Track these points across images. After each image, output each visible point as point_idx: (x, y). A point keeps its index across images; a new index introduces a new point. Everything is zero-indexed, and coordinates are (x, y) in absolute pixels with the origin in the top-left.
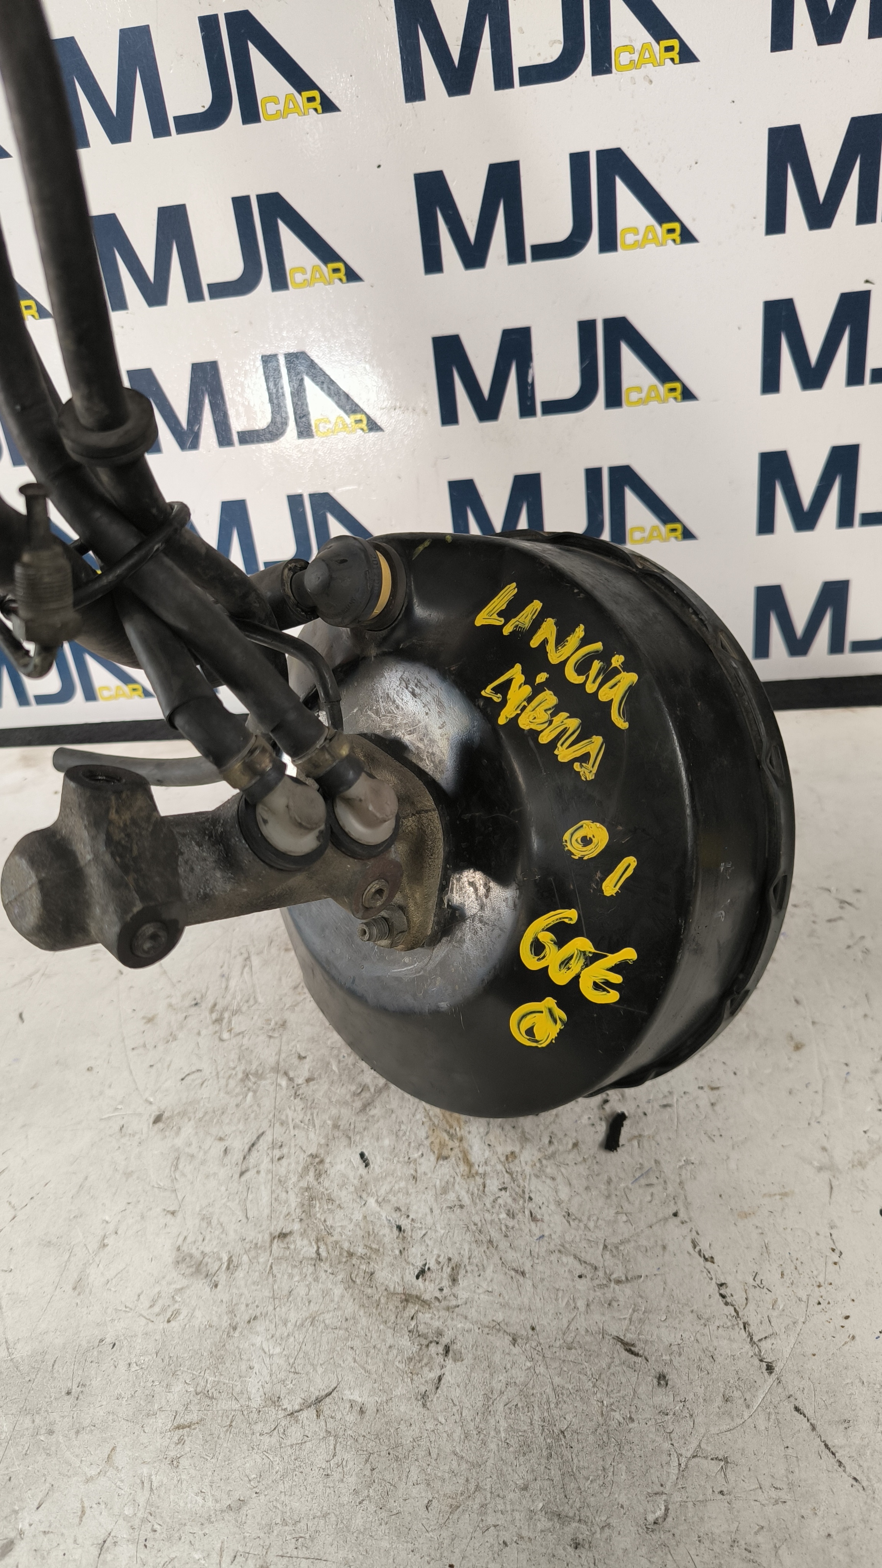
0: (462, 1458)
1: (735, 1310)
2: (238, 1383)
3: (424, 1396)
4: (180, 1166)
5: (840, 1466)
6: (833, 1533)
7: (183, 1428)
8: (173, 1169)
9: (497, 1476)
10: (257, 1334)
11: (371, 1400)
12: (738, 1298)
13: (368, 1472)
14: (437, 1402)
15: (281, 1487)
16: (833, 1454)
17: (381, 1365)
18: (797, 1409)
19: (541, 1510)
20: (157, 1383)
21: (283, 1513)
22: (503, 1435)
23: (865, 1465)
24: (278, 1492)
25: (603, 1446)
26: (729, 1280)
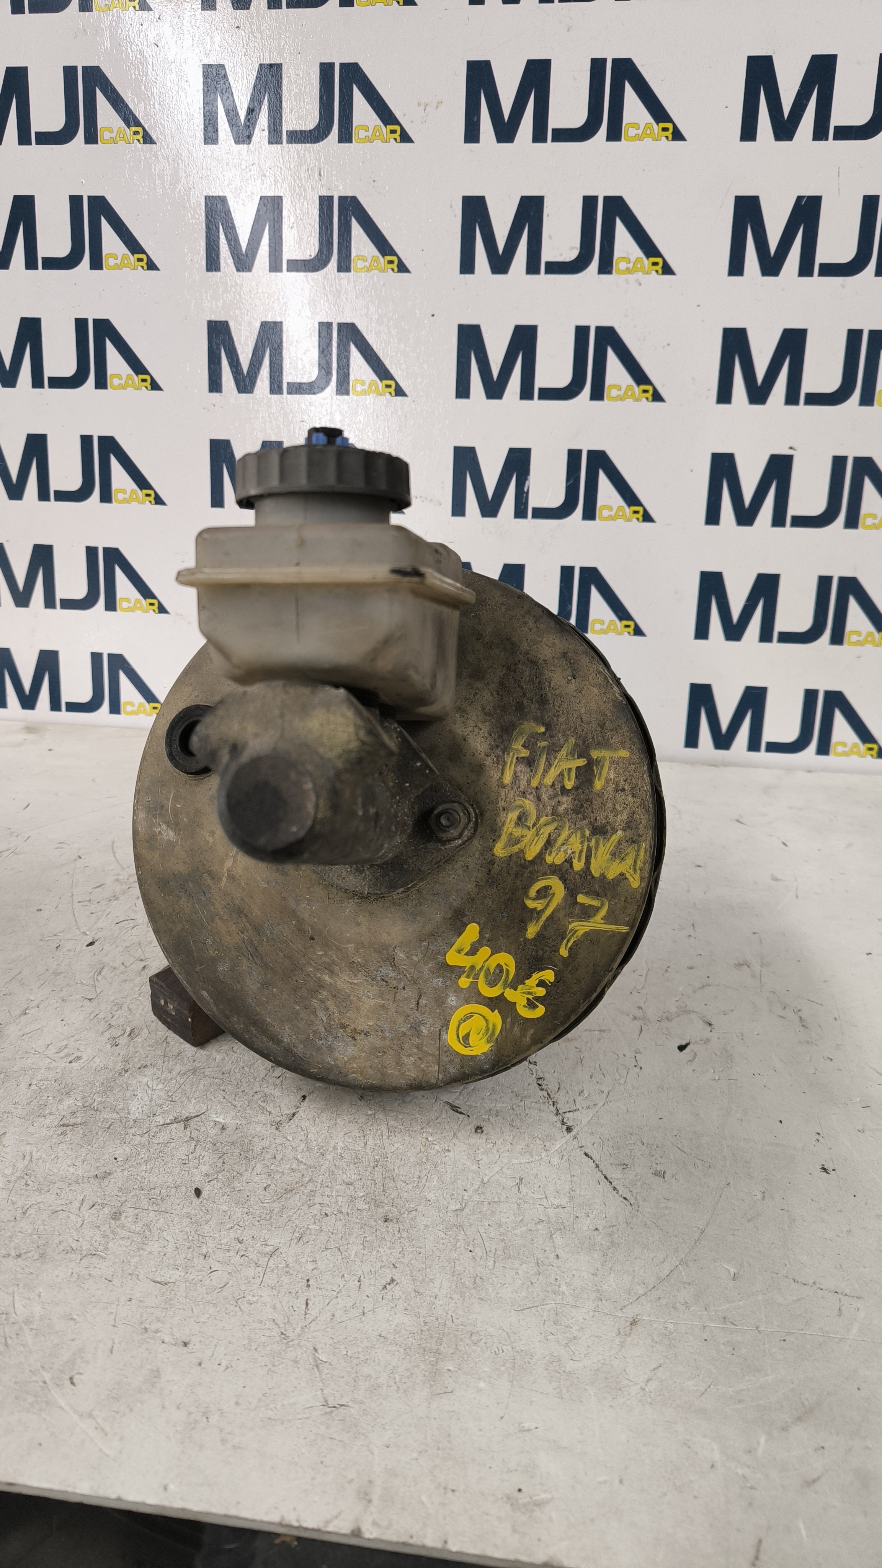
0: (302, 1162)
1: (548, 1094)
2: (122, 1104)
3: (279, 1123)
4: (103, 973)
5: (614, 1190)
6: (600, 1228)
7: (68, 1126)
8: (96, 974)
9: (329, 1175)
10: (145, 1076)
11: (234, 1122)
12: (552, 1087)
13: (220, 1164)
14: (287, 1128)
15: (143, 1167)
16: (610, 1182)
17: (246, 1102)
18: (586, 1154)
19: (361, 1197)
20: (51, 1098)
21: (141, 1182)
22: (339, 1151)
23: (635, 1191)
24: (140, 1170)
25: (421, 1163)
26: (547, 1076)
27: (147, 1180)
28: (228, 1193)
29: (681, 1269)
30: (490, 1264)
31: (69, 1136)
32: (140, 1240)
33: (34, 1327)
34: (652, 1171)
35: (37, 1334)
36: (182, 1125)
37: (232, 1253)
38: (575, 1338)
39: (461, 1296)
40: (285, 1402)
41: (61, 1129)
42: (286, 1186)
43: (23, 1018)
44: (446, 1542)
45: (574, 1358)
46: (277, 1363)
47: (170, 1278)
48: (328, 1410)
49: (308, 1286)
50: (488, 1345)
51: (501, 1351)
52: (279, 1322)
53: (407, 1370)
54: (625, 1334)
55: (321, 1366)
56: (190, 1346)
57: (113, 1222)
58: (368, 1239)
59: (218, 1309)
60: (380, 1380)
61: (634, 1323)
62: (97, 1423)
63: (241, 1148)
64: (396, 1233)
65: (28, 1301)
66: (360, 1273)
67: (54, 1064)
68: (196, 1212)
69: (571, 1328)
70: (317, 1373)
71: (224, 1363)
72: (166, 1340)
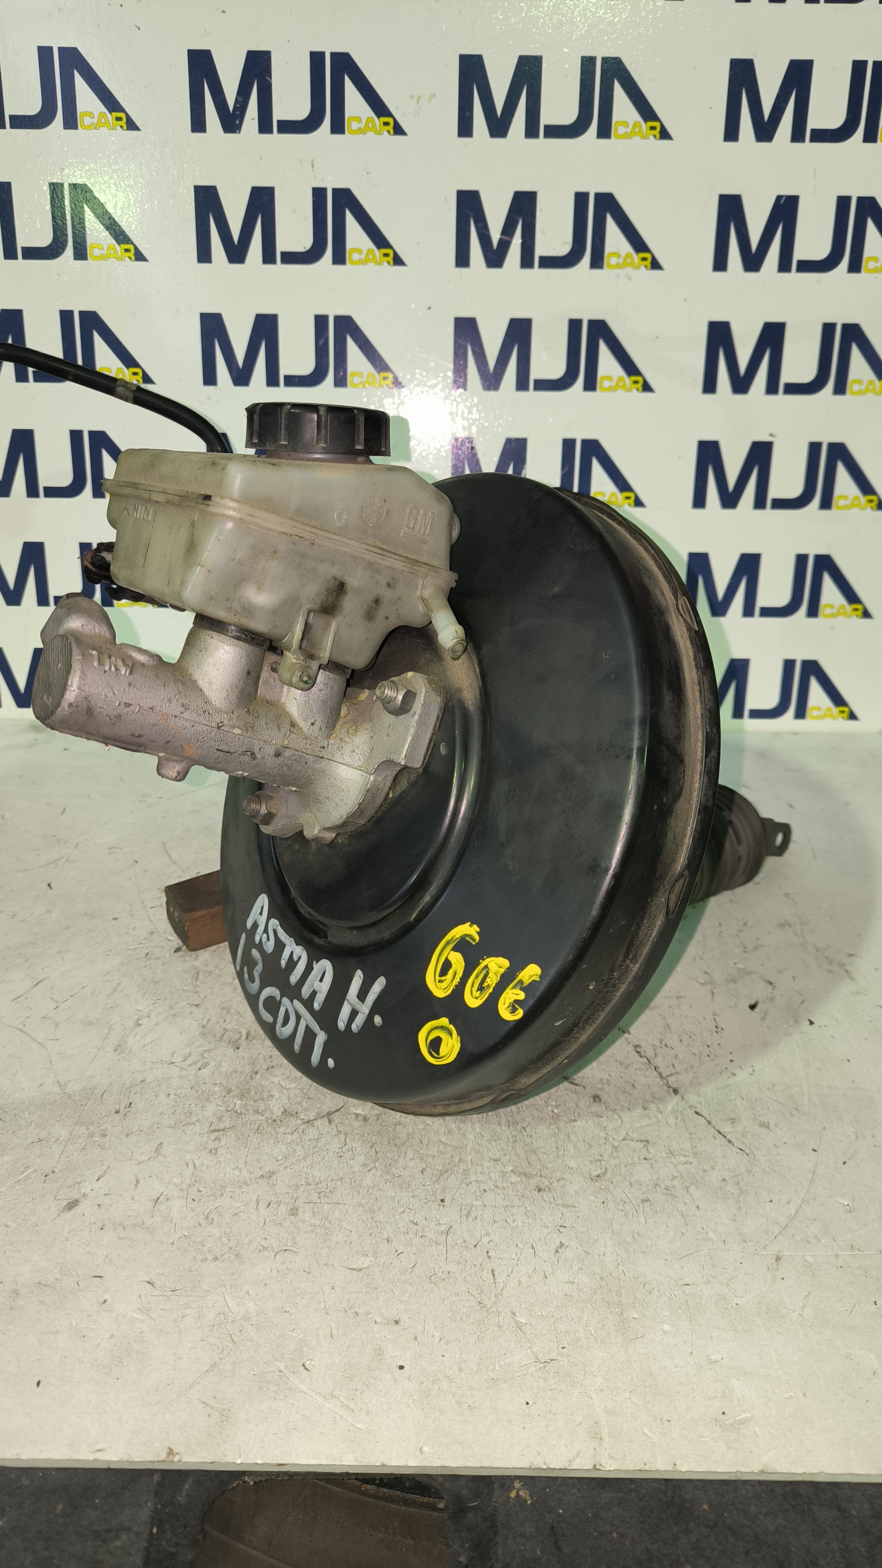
27: (311, 1175)
28: (390, 1180)
29: (805, 1207)
31: (223, 1139)
32: (323, 1232)
34: (757, 1122)
36: (326, 1120)
37: (411, 1235)
38: (733, 1278)
39: (626, 1251)
41: (213, 1135)
43: (138, 1029)
44: (675, 1465)
45: (737, 1295)
47: (363, 1264)
48: (541, 1365)
50: (660, 1292)
51: (674, 1296)
53: (599, 1322)
54: (774, 1270)
55: (523, 1328)
56: (402, 1323)
59: (415, 1288)
60: (577, 1335)
61: (778, 1259)
62: (342, 1402)
63: (387, 1136)
65: (239, 1300)
66: (532, 1241)
67: (184, 1073)
68: (367, 1200)
69: (727, 1269)
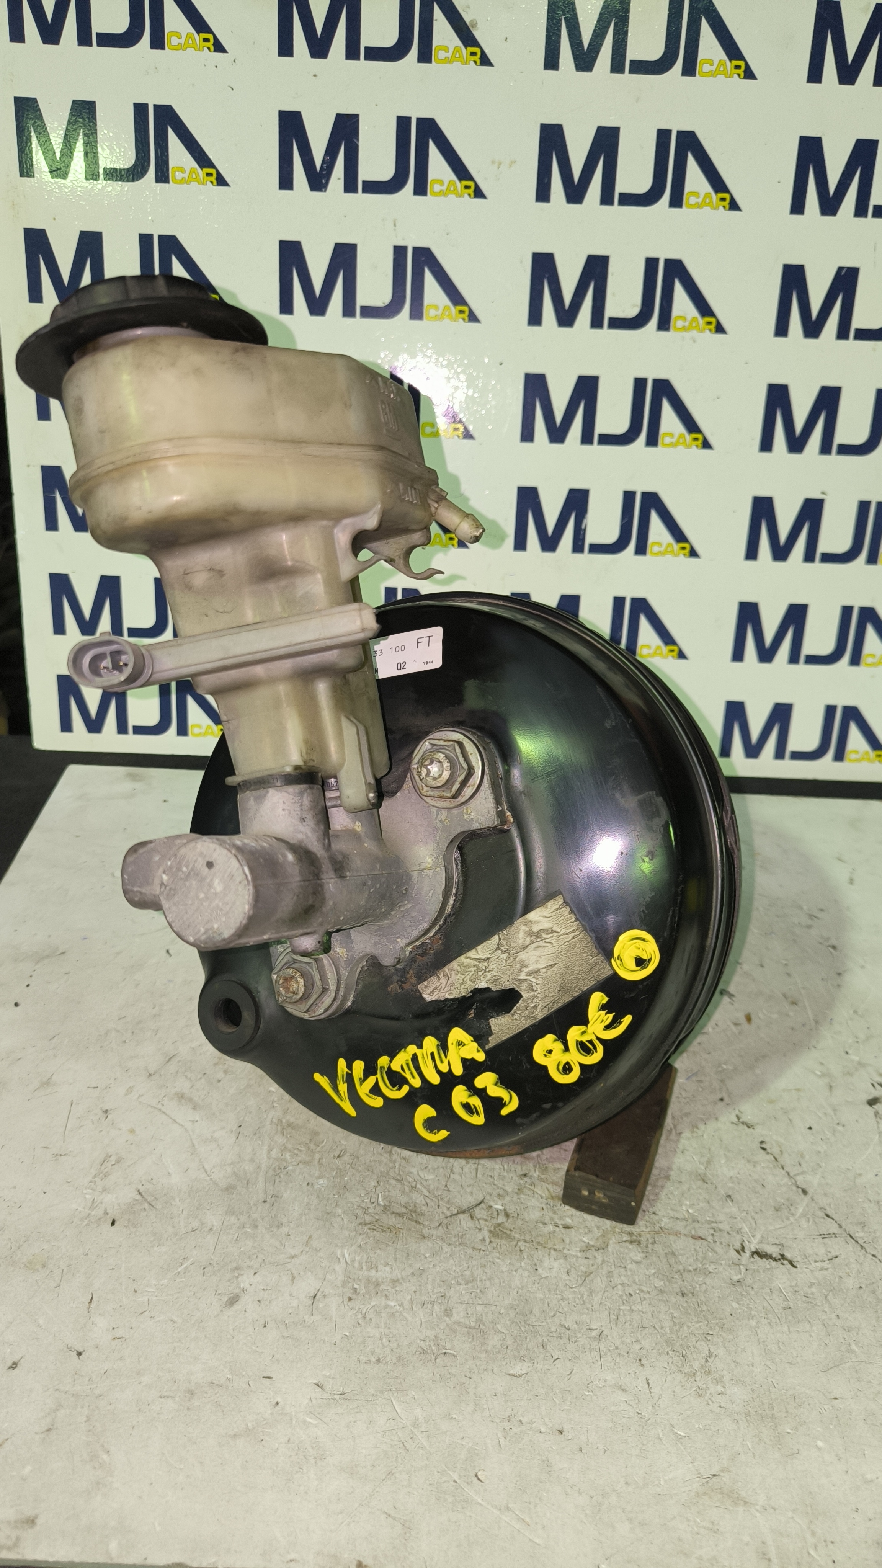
30: (785, 1329)
33: (423, 1429)
35: (428, 1437)
40: (666, 1478)
42: (584, 1269)
46: (645, 1442)
49: (642, 1365)
52: (631, 1403)
57: (447, 1319)
58: (675, 1315)
64: (697, 1307)
70: (682, 1448)
71: (601, 1446)
72: (543, 1430)
